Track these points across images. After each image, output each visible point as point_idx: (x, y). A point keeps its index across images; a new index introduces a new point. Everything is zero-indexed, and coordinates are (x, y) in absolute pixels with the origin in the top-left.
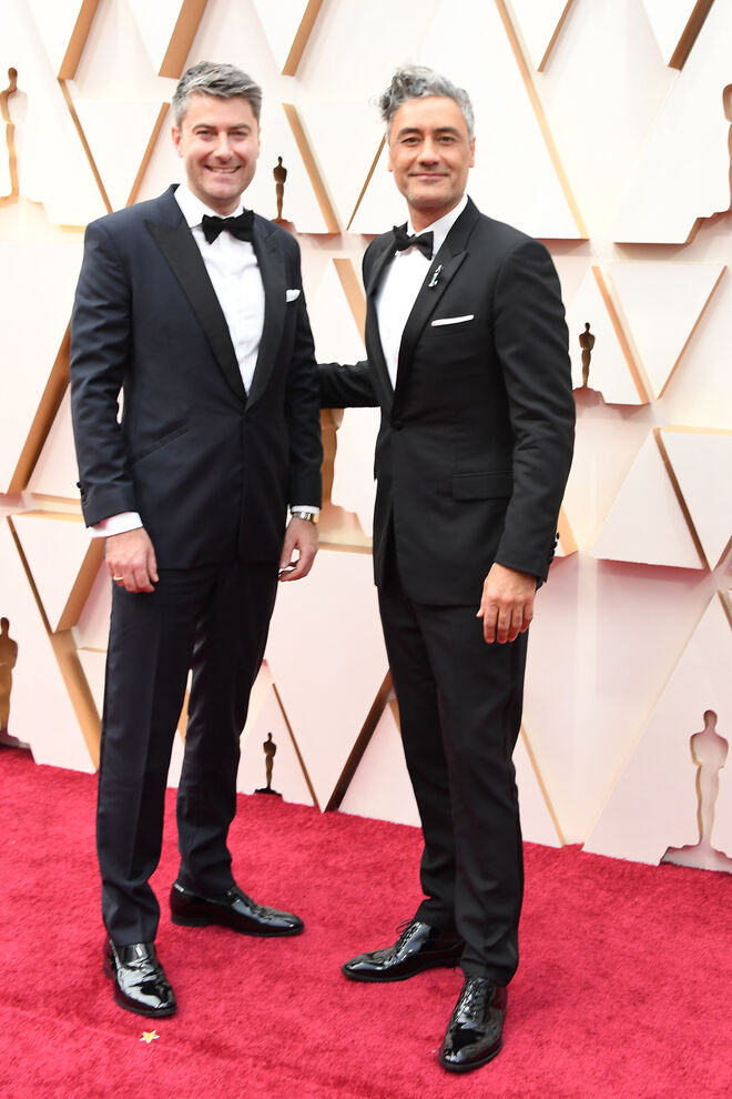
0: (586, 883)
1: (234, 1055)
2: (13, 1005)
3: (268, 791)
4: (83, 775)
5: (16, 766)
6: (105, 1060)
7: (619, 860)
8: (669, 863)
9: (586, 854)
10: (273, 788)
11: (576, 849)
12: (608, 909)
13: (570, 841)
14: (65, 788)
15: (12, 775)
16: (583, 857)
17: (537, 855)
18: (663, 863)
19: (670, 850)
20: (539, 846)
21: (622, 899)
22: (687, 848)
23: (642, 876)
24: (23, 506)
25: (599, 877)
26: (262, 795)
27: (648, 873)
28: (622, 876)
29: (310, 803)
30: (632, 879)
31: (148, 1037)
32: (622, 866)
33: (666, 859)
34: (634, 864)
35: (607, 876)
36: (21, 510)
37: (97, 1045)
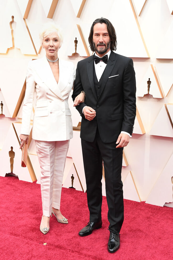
0: (146, 211)
1: (65, 249)
2: (14, 236)
3: (72, 187)
4: (30, 183)
5: (14, 180)
6: (35, 249)
7: (154, 205)
8: (166, 206)
9: (146, 204)
10: (73, 187)
11: (144, 202)
12: (151, 217)
13: (142, 201)
14: (26, 186)
15: (14, 183)
16: (145, 205)
17: (135, 204)
18: (164, 206)
19: (166, 203)
20: (135, 202)
21: (154, 215)
22: (170, 203)
23: (159, 209)
24: (16, 121)
25: (149, 209)
26: (71, 188)
27: (161, 209)
28: (154, 209)
29: (82, 190)
30: (157, 210)
31: (45, 244)
32: (155, 207)
33: (165, 205)
34: (157, 206)
35: (151, 209)
36: (15, 122)
37: (33, 246)
